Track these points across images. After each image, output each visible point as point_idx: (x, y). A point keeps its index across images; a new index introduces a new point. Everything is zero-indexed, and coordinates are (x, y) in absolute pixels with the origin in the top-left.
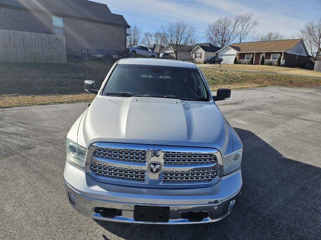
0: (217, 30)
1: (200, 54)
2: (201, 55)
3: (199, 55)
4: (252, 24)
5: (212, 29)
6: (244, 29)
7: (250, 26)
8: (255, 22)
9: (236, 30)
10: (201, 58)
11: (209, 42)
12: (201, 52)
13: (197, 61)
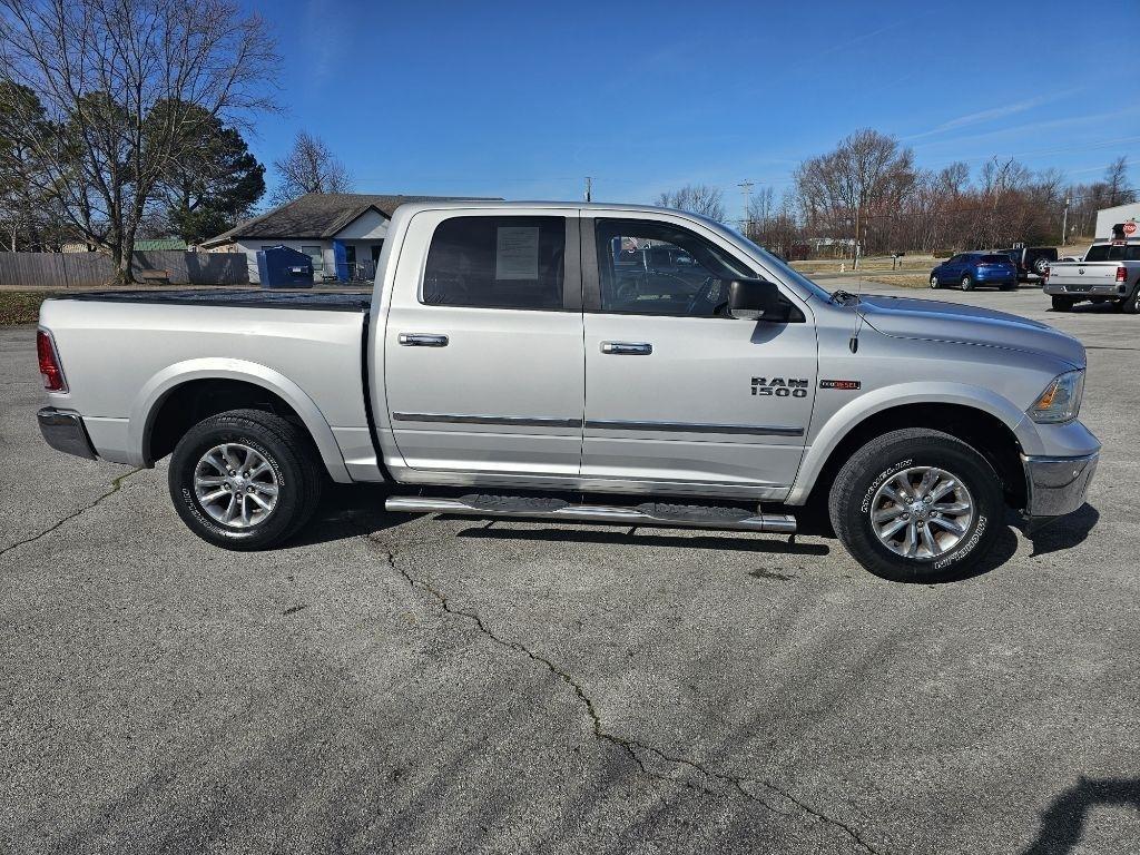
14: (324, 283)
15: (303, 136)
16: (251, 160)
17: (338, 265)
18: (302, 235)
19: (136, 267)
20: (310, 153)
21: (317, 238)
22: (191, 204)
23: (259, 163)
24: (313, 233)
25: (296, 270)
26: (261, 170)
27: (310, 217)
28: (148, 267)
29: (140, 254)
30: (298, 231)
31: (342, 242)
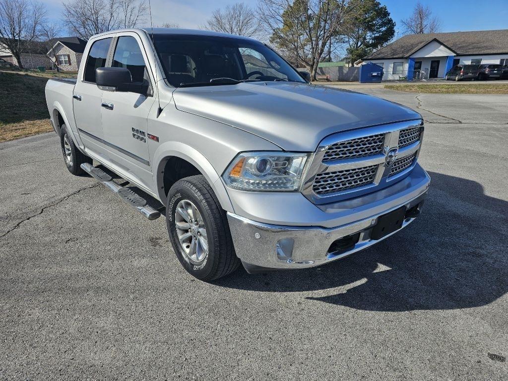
0: (83, 14)
1: (67, 57)
2: (69, 58)
3: (64, 58)
4: (138, 8)
5: (72, 12)
6: (128, 15)
7: (136, 11)
8: (143, 7)
9: (115, 17)
10: (70, 64)
11: (76, 35)
12: (68, 53)
13: (64, 69)
14: (399, 81)
15: (419, 5)
16: (390, 21)
17: (409, 71)
18: (395, 57)
19: (318, 74)
20: (421, 14)
21: (402, 58)
22: (359, 45)
23: (394, 22)
24: (401, 56)
25: (375, 74)
26: (393, 25)
27: (402, 47)
28: (323, 73)
29: (321, 68)
30: (394, 55)
31: (413, 59)
